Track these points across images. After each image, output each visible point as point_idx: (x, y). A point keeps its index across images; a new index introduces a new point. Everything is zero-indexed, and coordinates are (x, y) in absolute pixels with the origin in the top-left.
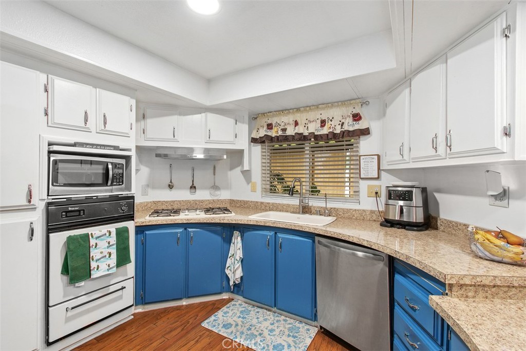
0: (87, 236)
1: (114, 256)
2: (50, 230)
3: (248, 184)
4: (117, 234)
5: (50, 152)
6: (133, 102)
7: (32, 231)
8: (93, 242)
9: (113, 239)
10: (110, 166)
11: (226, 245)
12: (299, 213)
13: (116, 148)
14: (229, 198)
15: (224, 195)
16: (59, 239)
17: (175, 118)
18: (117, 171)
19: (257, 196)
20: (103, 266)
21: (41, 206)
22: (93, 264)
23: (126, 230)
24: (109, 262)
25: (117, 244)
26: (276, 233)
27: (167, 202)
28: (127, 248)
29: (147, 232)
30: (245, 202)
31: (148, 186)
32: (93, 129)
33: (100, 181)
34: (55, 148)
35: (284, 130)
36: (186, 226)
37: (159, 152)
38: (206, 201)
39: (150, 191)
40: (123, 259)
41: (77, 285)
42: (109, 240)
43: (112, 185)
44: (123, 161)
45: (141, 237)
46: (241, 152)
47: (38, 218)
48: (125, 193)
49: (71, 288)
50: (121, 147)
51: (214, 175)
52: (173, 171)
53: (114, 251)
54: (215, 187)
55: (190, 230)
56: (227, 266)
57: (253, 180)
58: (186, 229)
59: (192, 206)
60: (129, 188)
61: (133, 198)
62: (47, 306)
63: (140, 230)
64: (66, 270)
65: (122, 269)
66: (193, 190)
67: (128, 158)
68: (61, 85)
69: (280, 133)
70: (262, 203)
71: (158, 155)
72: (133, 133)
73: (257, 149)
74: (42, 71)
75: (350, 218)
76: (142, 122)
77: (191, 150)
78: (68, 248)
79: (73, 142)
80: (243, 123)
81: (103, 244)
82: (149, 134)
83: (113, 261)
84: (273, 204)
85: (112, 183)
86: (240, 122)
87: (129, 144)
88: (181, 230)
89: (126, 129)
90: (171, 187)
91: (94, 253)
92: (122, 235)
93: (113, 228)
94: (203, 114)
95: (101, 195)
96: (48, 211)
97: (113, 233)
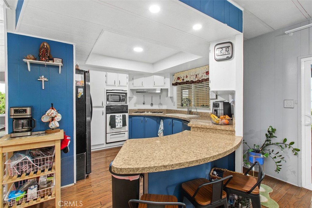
0: (115, 115)
1: (122, 123)
2: (107, 113)
3: (172, 103)
4: (123, 116)
5: (107, 92)
6: (128, 76)
7: (103, 113)
8: (116, 118)
9: (121, 118)
10: (121, 96)
11: (158, 125)
12: (187, 114)
13: (122, 90)
14: (166, 109)
15: (164, 107)
16: (109, 116)
17: (143, 78)
18: (123, 97)
19: (175, 108)
20: (119, 125)
21: (105, 107)
22: (116, 124)
23: (125, 115)
24: (120, 124)
25: (122, 119)
26: (172, 120)
27: (142, 109)
28: (125, 121)
29: (133, 118)
30: (171, 110)
31: (136, 103)
32: (117, 86)
33: (119, 101)
34: (108, 91)
35: (183, 80)
36: (145, 116)
37: (138, 91)
38: (157, 109)
39: (137, 105)
40: (124, 124)
41: (113, 129)
42: (120, 118)
43: (122, 102)
44: (125, 94)
45: (131, 119)
46: (167, 90)
47: (104, 109)
48: (125, 104)
49: (111, 129)
50: (124, 90)
51: (160, 99)
52: (145, 98)
53: (122, 121)
54: (161, 104)
55: (146, 118)
56: (159, 132)
57: (174, 101)
58: (144, 118)
59: (148, 111)
60: (126, 103)
61: (127, 106)
62: (106, 133)
63: (130, 117)
64: (110, 125)
65: (124, 127)
66: (152, 105)
67: (126, 94)
68: (109, 74)
69: (182, 81)
70: (177, 110)
71: (137, 92)
72: (128, 85)
73: (175, 88)
74: (105, 72)
75: (206, 117)
76: (133, 81)
77: (155, 90)
78: (111, 118)
79: (111, 89)
80: (168, 78)
81: (119, 119)
82: (135, 85)
83: (121, 124)
84: (180, 111)
85: (122, 101)
86: (166, 77)
87: (127, 89)
88: (143, 118)
89: (126, 84)
90: (144, 104)
91: (116, 121)
92: (124, 117)
93: (121, 114)
94: (152, 76)
95: (119, 104)
96: (106, 108)
97: (122, 116)
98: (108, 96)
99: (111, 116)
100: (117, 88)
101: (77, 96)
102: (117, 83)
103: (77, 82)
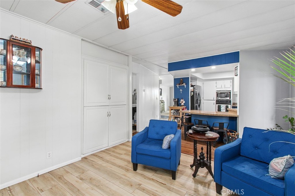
0: (221, 105)
2: (216, 104)
9: (225, 107)
10: (226, 94)
16: (217, 105)
22: (221, 110)
33: (224, 97)
34: (217, 91)
44: (229, 93)
47: (215, 102)
48: (230, 99)
50: (228, 90)
53: (225, 109)
68: (218, 82)
81: (223, 107)
83: (225, 111)
85: (226, 97)
87: (230, 90)
91: (221, 108)
92: (227, 107)
93: (225, 105)
95: (225, 99)
96: (216, 101)
97: (225, 106)
98: (217, 94)
99: (218, 106)
100: (223, 89)
101: (191, 95)
102: (223, 87)
103: (191, 90)
